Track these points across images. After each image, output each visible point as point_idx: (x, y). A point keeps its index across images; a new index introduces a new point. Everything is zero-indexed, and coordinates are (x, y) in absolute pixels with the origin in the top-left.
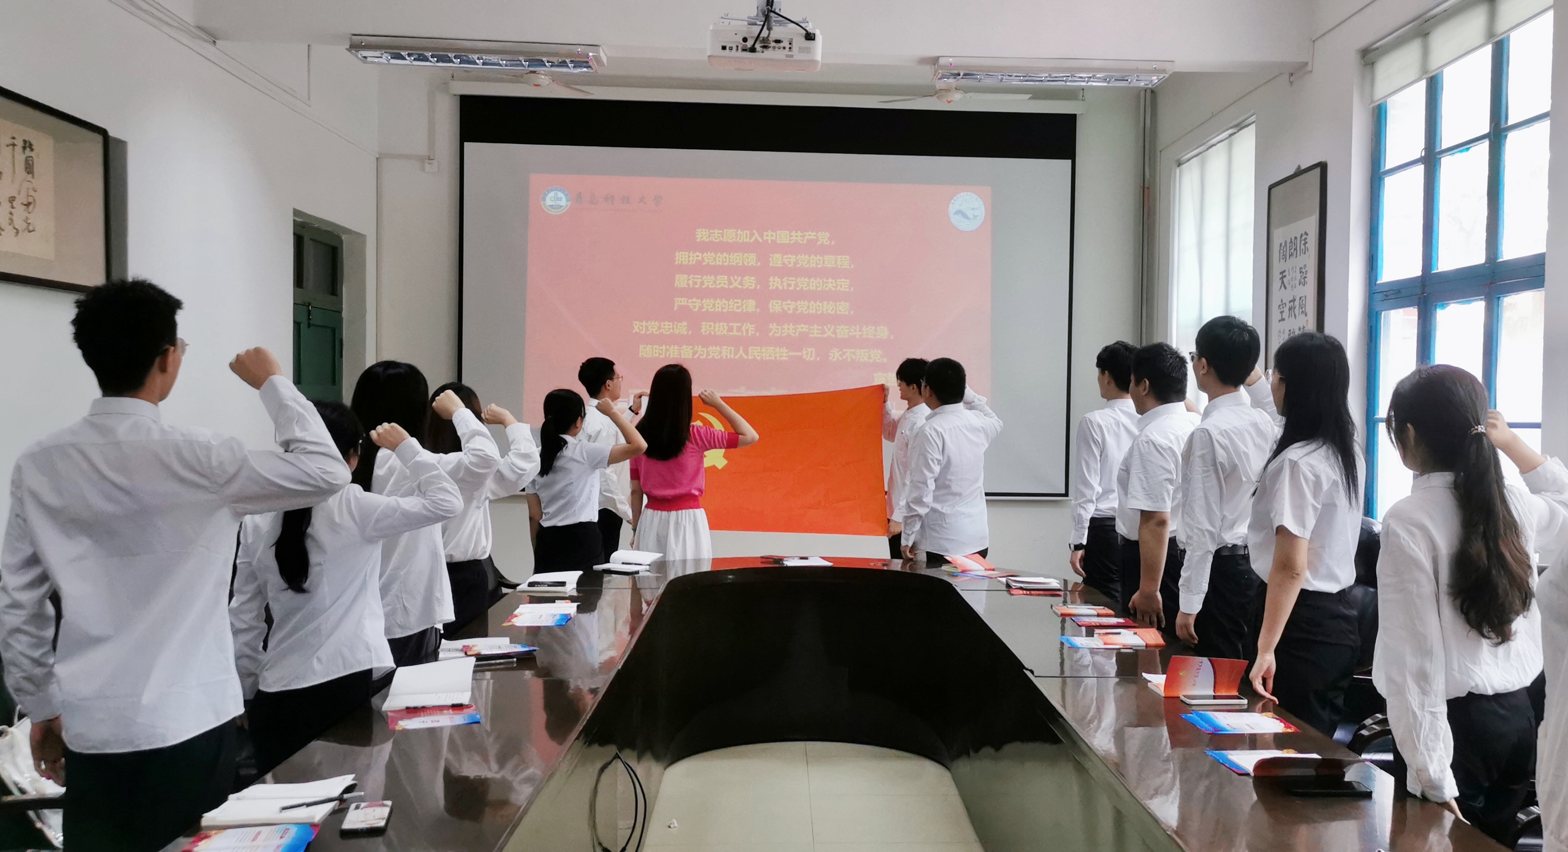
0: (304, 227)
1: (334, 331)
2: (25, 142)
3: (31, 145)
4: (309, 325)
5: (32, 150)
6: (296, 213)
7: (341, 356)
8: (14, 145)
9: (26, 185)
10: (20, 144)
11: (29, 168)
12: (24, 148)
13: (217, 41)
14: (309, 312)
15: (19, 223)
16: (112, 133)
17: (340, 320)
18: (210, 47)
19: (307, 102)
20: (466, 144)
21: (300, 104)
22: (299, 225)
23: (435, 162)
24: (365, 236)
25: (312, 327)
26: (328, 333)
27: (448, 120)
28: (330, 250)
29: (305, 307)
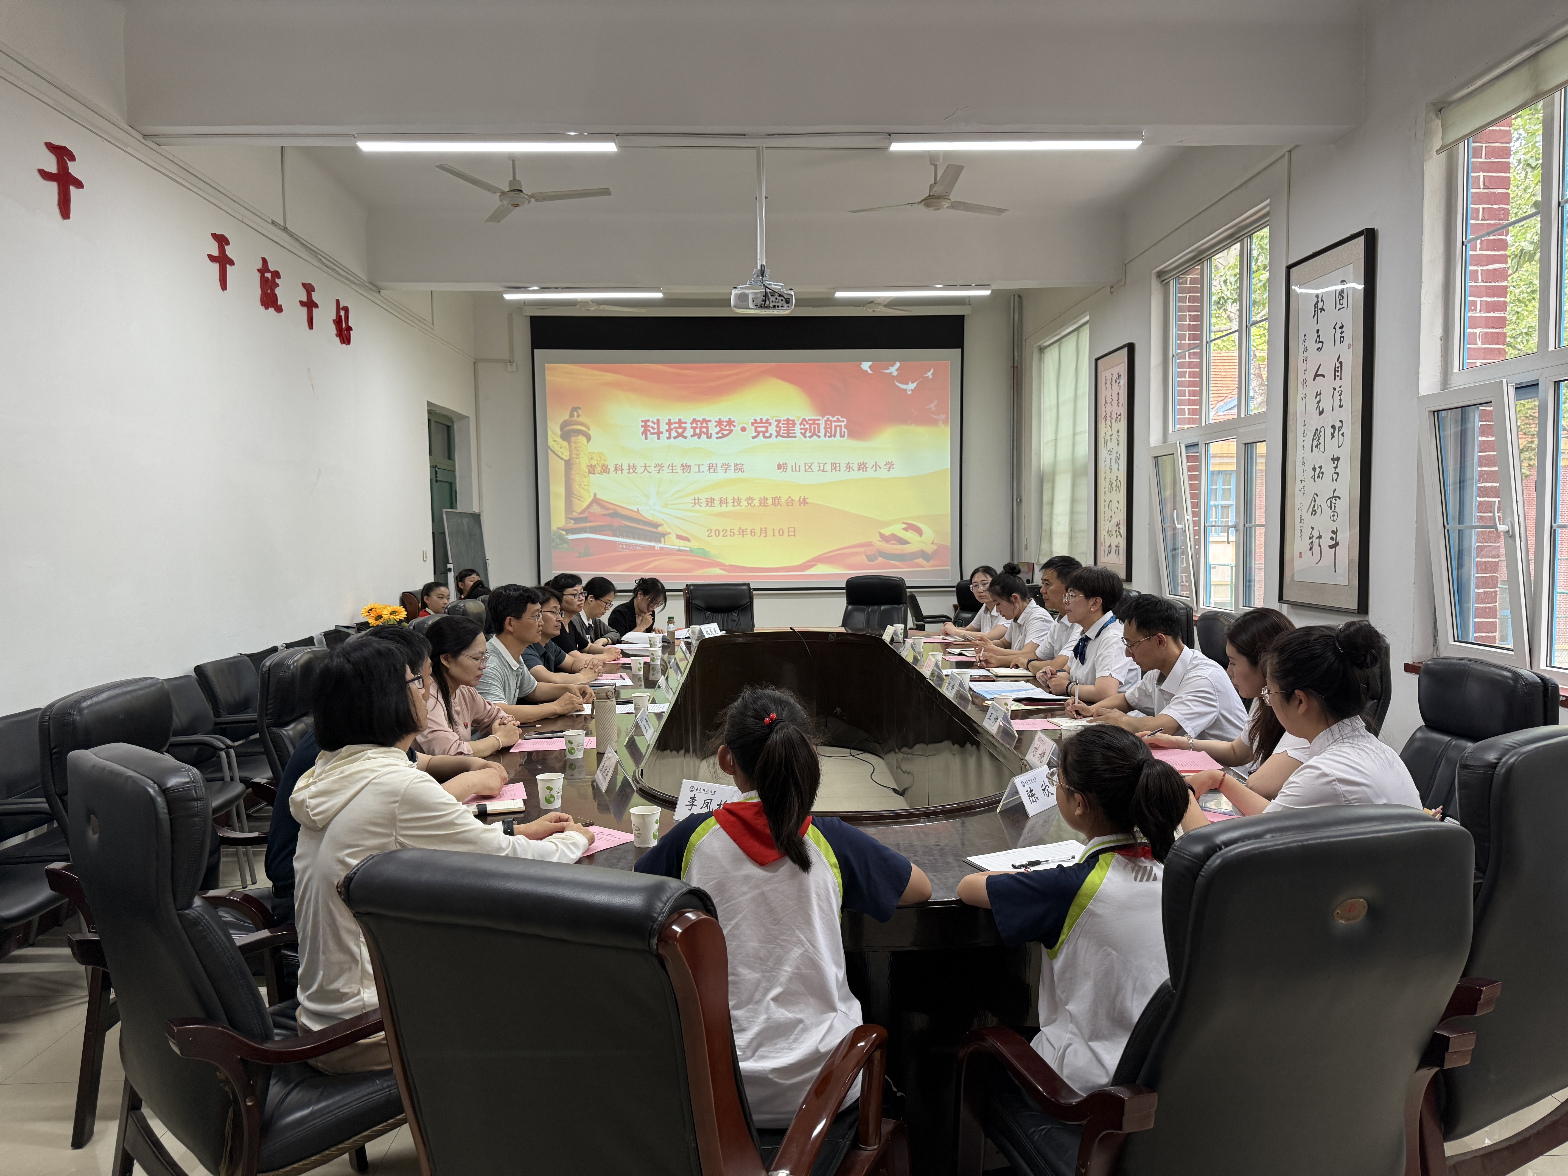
0: (432, 413)
1: (451, 484)
4: (437, 481)
6: (429, 404)
7: (456, 502)
13: (380, 291)
14: (436, 471)
17: (454, 477)
18: (377, 295)
19: (431, 326)
20: (535, 351)
21: (427, 328)
22: (430, 412)
23: (514, 364)
24: (468, 417)
25: (438, 483)
26: (447, 486)
27: (523, 334)
28: (446, 428)
29: (434, 469)
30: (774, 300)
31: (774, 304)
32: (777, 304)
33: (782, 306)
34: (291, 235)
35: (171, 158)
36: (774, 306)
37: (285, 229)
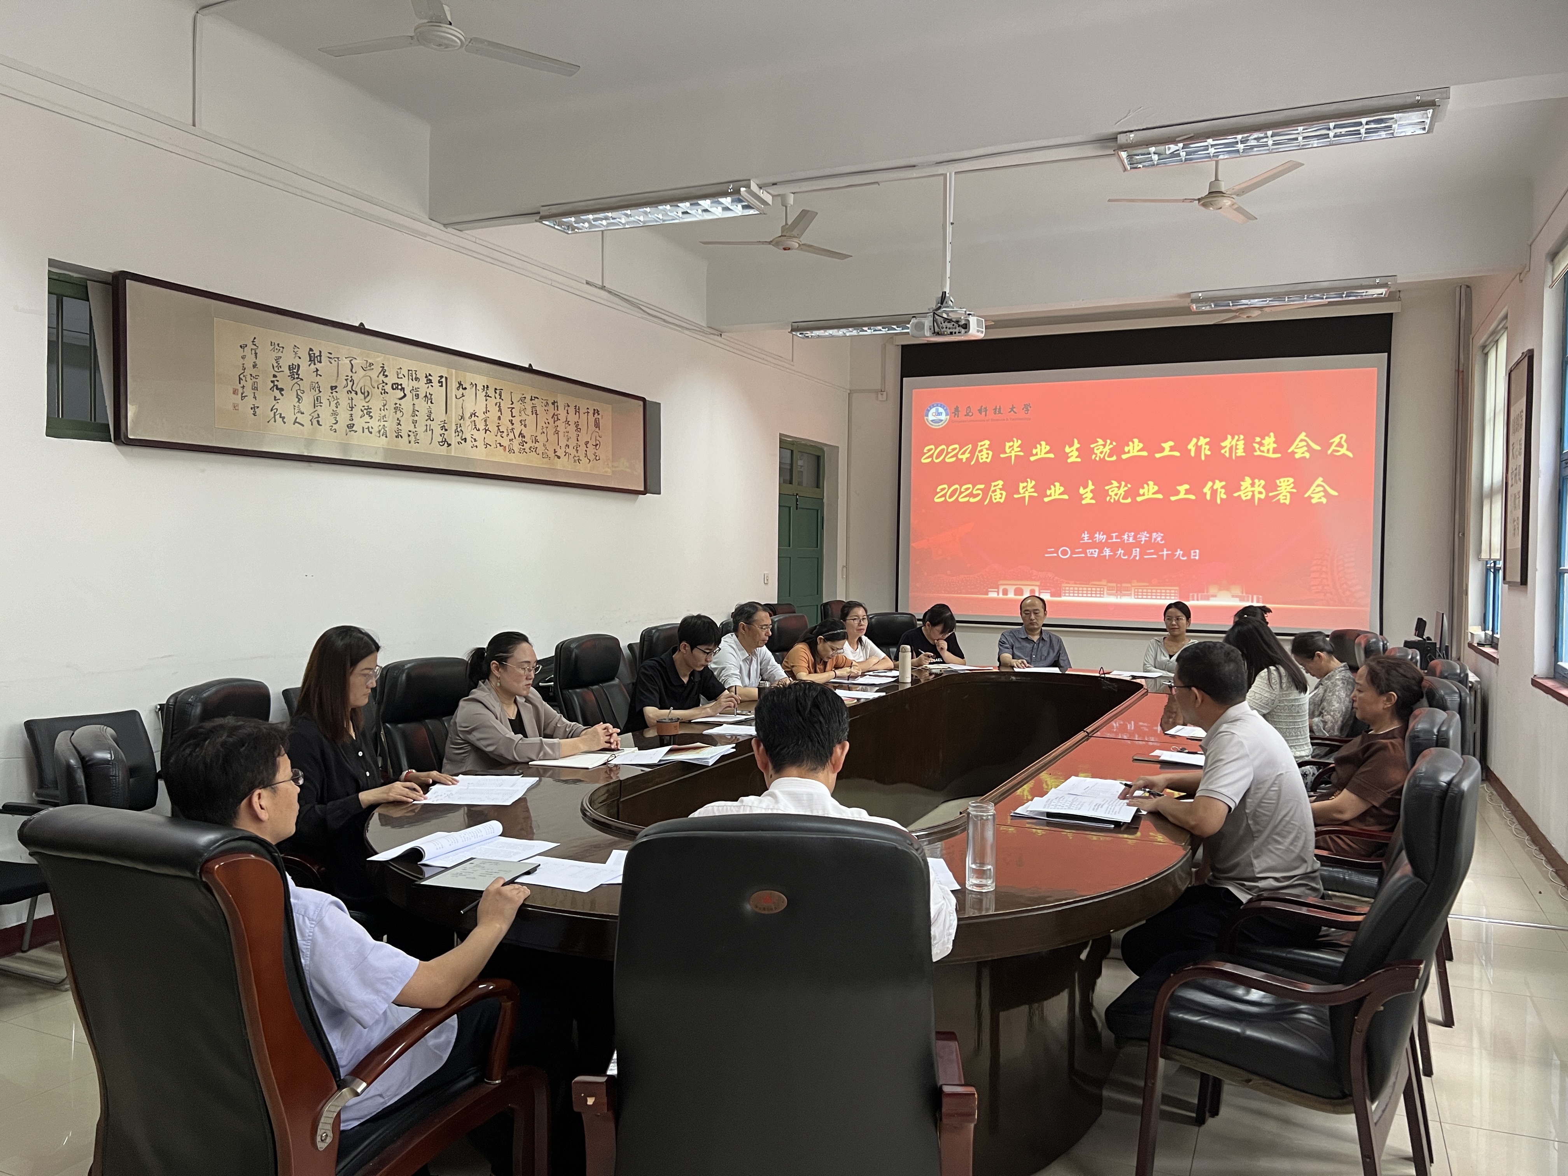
0: (787, 444)
1: (820, 511)
2: (594, 410)
3: (598, 411)
4: (797, 508)
5: (599, 414)
6: (781, 436)
7: (823, 528)
8: (588, 412)
9: (595, 434)
10: (591, 412)
11: (597, 425)
12: (594, 414)
13: (722, 334)
14: (797, 499)
15: (591, 456)
16: (649, 400)
17: (822, 504)
18: (719, 338)
19: (790, 362)
20: (904, 379)
21: (784, 364)
22: (782, 443)
23: (885, 393)
25: (799, 510)
26: (814, 512)
27: (893, 363)
28: (817, 457)
30: (951, 326)
31: (951, 330)
32: (954, 331)
33: (959, 332)
35: (474, 239)
36: (951, 333)
37: (603, 288)
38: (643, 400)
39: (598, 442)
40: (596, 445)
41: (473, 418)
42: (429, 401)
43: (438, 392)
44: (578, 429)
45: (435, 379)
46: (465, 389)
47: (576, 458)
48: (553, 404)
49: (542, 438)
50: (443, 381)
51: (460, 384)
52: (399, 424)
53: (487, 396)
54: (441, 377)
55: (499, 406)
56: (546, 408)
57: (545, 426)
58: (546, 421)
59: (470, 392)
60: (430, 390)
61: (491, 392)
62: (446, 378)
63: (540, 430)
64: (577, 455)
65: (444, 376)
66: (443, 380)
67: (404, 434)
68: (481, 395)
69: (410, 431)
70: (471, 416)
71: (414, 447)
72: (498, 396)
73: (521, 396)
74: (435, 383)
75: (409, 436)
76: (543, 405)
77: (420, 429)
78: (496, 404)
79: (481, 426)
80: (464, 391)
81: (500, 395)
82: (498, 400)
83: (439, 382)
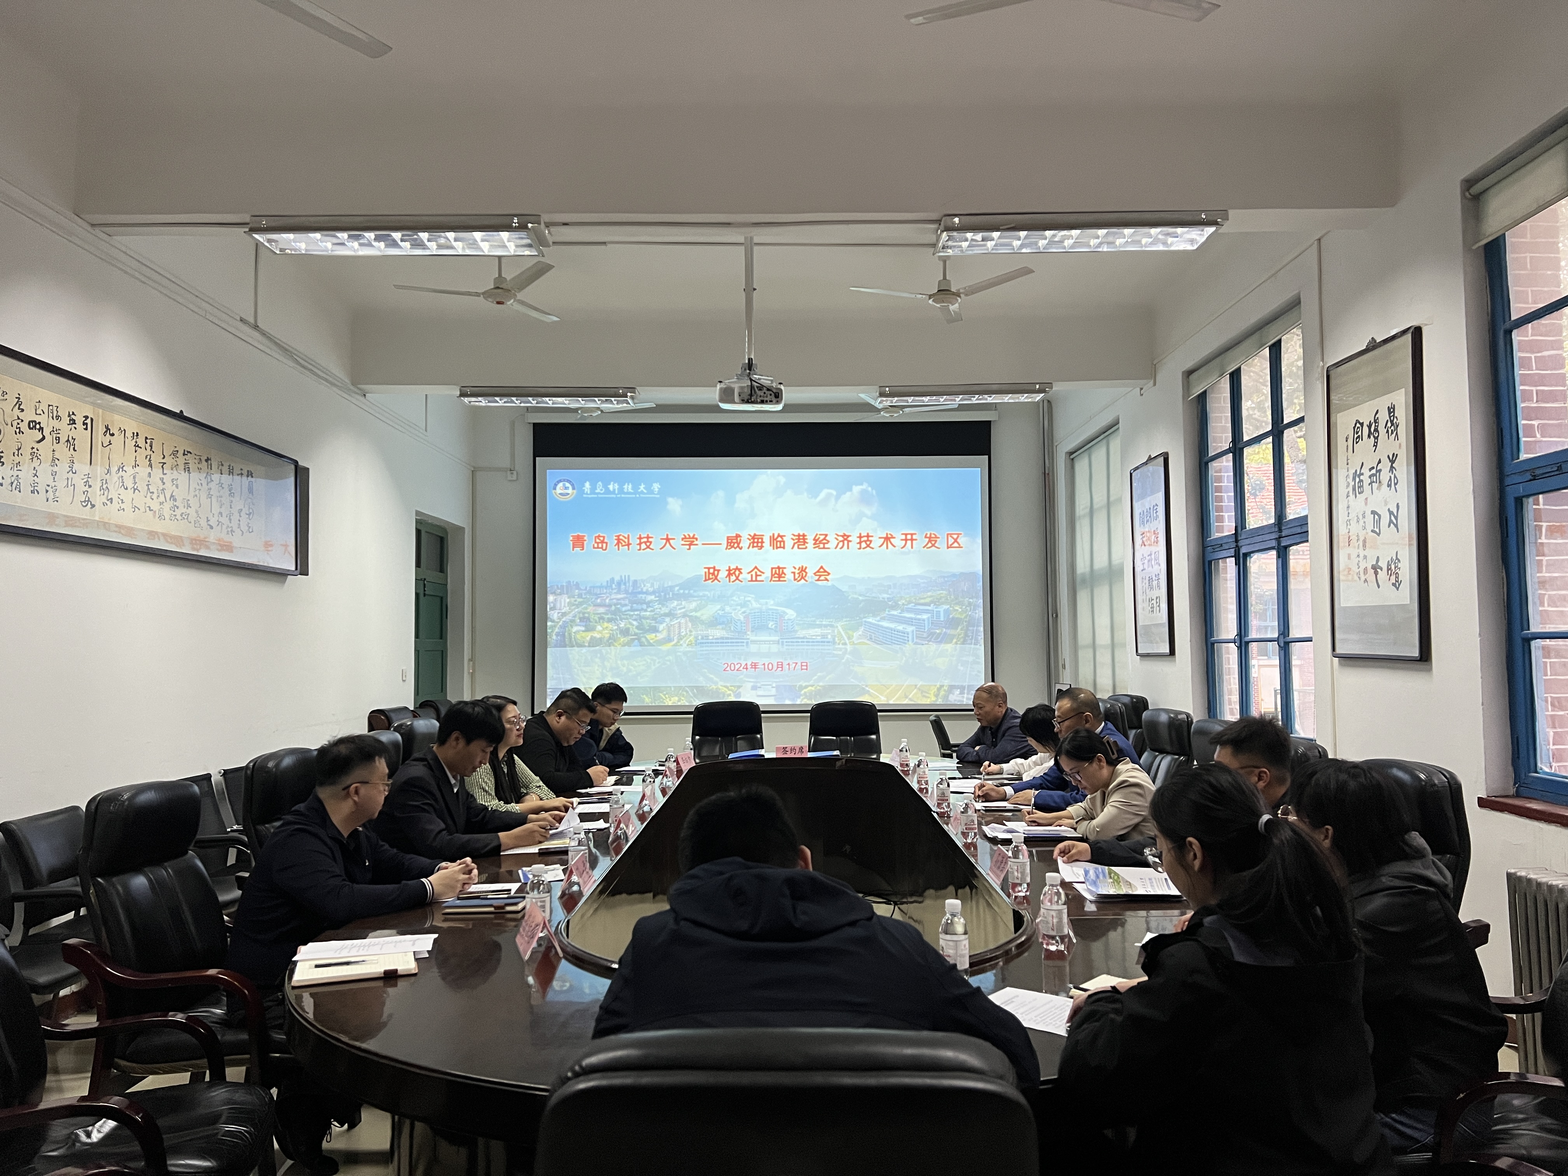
0: (421, 523)
1: (442, 599)
2: (248, 471)
3: (251, 474)
4: (425, 595)
5: (252, 477)
6: (418, 513)
7: (447, 618)
8: (242, 474)
9: (248, 501)
10: (246, 473)
11: (251, 489)
12: (248, 476)
13: (367, 395)
14: (425, 585)
15: (244, 528)
16: (300, 463)
17: (446, 591)
18: (362, 399)
19: (424, 432)
20: (537, 458)
21: (421, 435)
22: (418, 522)
23: (515, 473)
24: (464, 528)
25: (426, 597)
26: (438, 600)
27: (525, 442)
28: (439, 539)
29: (420, 582)
34: (263, 334)
35: (124, 249)
37: (256, 327)
38: (296, 463)
39: (251, 511)
40: (249, 514)
41: (121, 473)
42: (72, 447)
43: (81, 435)
44: (231, 494)
45: (79, 419)
46: (113, 435)
47: (229, 530)
48: (207, 460)
49: (193, 502)
50: (88, 423)
51: (107, 428)
52: (36, 475)
53: (136, 446)
54: (86, 417)
55: (150, 460)
56: (200, 466)
57: (198, 487)
58: (199, 482)
59: (118, 439)
60: (73, 434)
61: (142, 443)
62: (92, 420)
63: (192, 493)
64: (230, 525)
65: (90, 416)
66: (89, 421)
67: (41, 488)
68: (130, 443)
69: (48, 486)
70: (119, 470)
71: (52, 507)
72: (149, 448)
73: (173, 449)
74: (79, 425)
75: (47, 491)
76: (196, 461)
77: (61, 484)
78: (146, 457)
79: (129, 484)
80: (111, 438)
81: (151, 446)
82: (149, 452)
83: (84, 424)
